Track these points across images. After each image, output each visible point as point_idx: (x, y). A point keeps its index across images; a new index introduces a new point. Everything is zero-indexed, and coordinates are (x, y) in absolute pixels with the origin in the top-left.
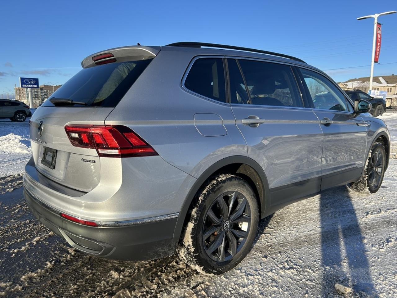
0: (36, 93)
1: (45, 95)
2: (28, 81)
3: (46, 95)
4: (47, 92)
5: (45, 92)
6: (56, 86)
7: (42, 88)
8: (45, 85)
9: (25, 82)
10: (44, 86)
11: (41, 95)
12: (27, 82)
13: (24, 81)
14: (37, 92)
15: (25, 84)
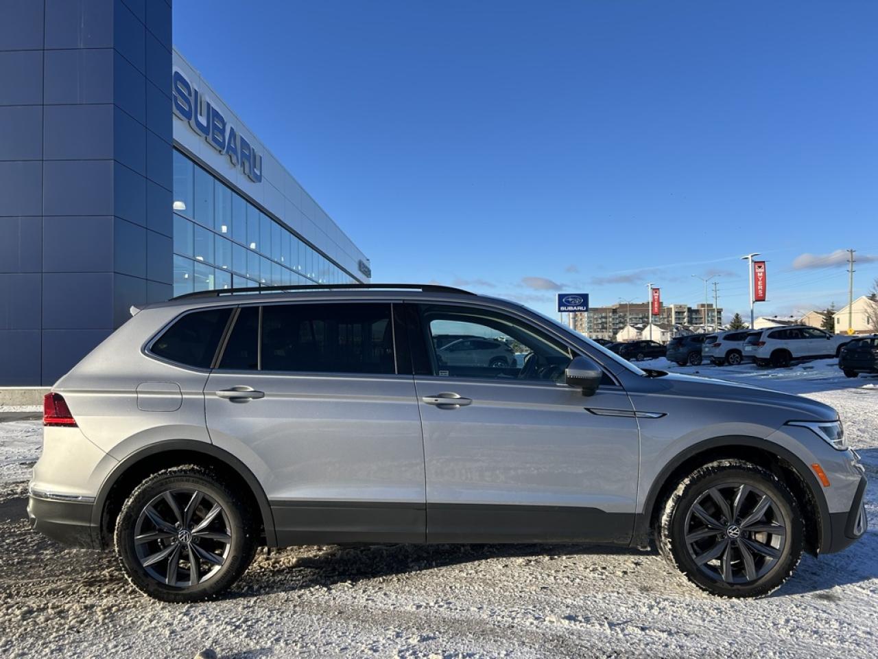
0: (604, 320)
1: (620, 322)
2: (570, 300)
3: (623, 323)
4: (623, 317)
5: (620, 317)
6: (643, 304)
7: (616, 309)
8: (622, 303)
9: (566, 301)
10: (620, 305)
11: (614, 324)
12: (568, 302)
13: (564, 300)
14: (606, 318)
15: (564, 305)
